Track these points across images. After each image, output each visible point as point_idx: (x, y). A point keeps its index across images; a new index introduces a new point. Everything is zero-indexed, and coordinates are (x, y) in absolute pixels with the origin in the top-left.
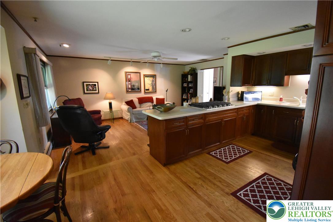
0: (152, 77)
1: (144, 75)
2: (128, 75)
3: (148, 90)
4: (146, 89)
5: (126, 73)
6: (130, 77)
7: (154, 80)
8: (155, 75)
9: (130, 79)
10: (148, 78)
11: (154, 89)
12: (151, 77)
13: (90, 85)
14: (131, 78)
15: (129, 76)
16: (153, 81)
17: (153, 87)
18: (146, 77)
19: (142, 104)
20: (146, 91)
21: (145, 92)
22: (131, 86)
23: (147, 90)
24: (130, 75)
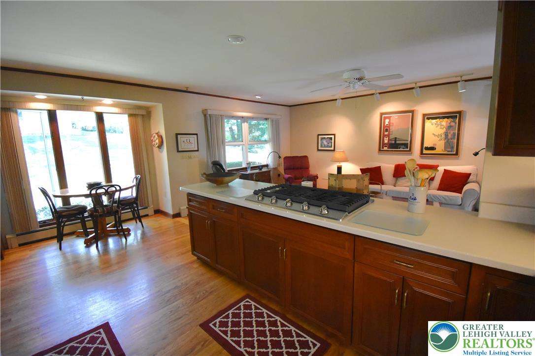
0: (448, 118)
1: (424, 115)
2: (385, 118)
3: (433, 148)
4: (425, 145)
5: (382, 114)
6: (389, 122)
7: (453, 124)
8: (460, 113)
9: (389, 127)
10: (434, 121)
11: (452, 147)
12: (444, 118)
13: (325, 138)
14: (391, 124)
15: (387, 121)
16: (449, 127)
17: (448, 144)
18: (428, 119)
19: (401, 178)
20: (425, 152)
21: (422, 153)
22: (389, 140)
23: (427, 149)
24: (389, 118)
